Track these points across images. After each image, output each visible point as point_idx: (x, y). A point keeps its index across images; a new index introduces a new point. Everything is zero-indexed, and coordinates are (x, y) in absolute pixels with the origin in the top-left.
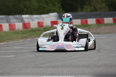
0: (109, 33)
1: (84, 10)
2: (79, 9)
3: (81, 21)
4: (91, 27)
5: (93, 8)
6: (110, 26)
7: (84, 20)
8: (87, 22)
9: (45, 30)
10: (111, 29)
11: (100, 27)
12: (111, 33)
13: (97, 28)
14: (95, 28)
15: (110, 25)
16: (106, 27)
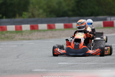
0: (40, 39)
2: (17, 15)
3: (16, 27)
4: (24, 33)
5: (30, 14)
7: (19, 26)
8: (21, 28)
10: (43, 35)
11: (33, 33)
12: (42, 39)
13: (30, 34)
14: (28, 34)
15: (44, 31)
16: (39, 33)
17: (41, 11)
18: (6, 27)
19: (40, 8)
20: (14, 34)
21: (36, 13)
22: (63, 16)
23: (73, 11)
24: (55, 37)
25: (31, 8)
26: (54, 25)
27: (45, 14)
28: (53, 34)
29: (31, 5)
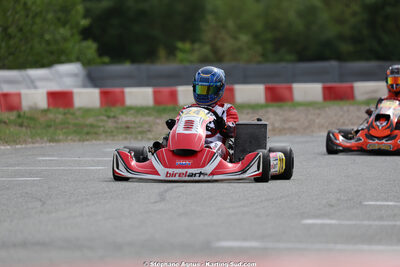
1: (180, 55)
2: (162, 53)
3: (155, 93)
5: (207, 49)
6: (248, 114)
7: (166, 90)
8: (174, 96)
9: (20, 121)
17: (244, 38)
18: (123, 93)
19: (242, 28)
20: (151, 119)
21: (228, 44)
22: (320, 57)
23: (356, 40)
24: (293, 131)
25: (209, 26)
26: (290, 89)
27: (259, 49)
28: (285, 120)
29: (210, 17)
